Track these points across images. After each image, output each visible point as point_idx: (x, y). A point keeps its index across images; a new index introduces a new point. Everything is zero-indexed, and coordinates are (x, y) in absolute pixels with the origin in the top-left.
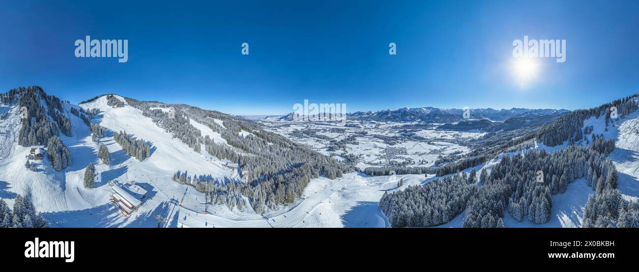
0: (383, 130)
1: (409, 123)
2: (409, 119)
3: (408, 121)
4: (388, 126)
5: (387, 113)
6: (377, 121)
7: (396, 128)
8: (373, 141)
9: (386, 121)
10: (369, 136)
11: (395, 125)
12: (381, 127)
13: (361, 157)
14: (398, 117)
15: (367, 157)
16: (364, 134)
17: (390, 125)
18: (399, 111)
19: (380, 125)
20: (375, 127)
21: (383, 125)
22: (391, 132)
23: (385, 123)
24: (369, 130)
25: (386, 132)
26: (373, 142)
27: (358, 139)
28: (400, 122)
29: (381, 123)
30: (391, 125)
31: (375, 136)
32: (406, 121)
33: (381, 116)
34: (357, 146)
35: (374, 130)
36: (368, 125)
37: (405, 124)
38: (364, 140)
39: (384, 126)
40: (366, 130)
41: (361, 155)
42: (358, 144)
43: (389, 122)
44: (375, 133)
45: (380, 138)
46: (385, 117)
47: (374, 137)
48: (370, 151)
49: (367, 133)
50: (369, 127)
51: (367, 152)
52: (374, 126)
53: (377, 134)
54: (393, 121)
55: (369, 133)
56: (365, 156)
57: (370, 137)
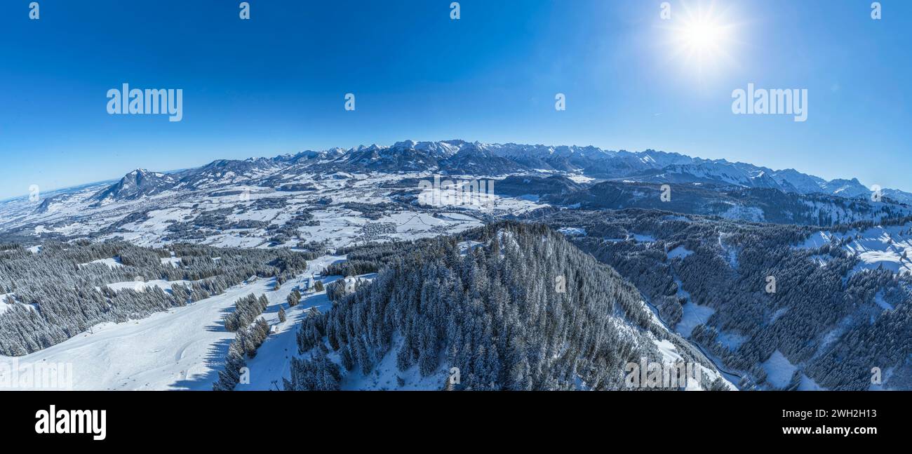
0: (362, 191)
1: (412, 175)
2: (413, 167)
3: (411, 169)
4: (371, 181)
5: (369, 153)
6: (349, 172)
7: (386, 185)
8: (343, 216)
9: (367, 172)
10: (336, 205)
11: (384, 180)
12: (357, 185)
13: (328, 242)
14: (391, 163)
15: (337, 242)
16: (324, 204)
17: (375, 180)
18: (394, 150)
19: (357, 180)
20: (347, 187)
21: (363, 180)
22: (375, 196)
23: (365, 176)
24: (334, 193)
25: (367, 195)
26: (343, 218)
27: (317, 215)
28: (396, 173)
29: (358, 176)
30: (378, 181)
31: (347, 206)
32: (406, 170)
33: (359, 160)
34: (317, 228)
35: (343, 193)
36: (331, 183)
37: (406, 176)
38: (328, 215)
39: (365, 182)
40: (327, 194)
41: (327, 240)
42: (317, 223)
43: (374, 174)
44: (346, 200)
45: (355, 209)
46: (365, 164)
47: (345, 207)
48: (340, 232)
49: (330, 200)
50: (334, 187)
51: (336, 235)
52: (343, 183)
53: (350, 200)
54: (382, 171)
55: (335, 200)
56: (333, 240)
57: (338, 208)
